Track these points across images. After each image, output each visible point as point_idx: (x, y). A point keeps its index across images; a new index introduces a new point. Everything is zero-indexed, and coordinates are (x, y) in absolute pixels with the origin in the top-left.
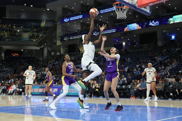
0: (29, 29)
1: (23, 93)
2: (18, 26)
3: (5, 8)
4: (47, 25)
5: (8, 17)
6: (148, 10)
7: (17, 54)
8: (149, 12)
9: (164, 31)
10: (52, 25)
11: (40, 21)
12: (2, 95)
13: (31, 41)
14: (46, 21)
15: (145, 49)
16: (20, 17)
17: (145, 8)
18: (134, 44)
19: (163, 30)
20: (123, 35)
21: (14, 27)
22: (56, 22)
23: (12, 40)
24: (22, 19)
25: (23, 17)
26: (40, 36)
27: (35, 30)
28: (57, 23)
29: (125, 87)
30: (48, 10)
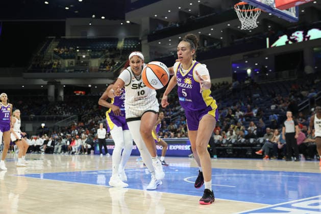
0: (99, 54)
1: (92, 151)
2: (83, 49)
3: (64, 23)
4: (127, 46)
5: (68, 36)
6: (292, 13)
7: (82, 92)
8: (294, 16)
9: (315, 49)
10: (134, 46)
11: (116, 40)
12: (63, 155)
13: (103, 71)
14: (126, 39)
15: (284, 79)
16: (86, 36)
17: (288, 10)
18: (266, 71)
19: (315, 47)
20: (247, 57)
21: (78, 51)
22: (140, 41)
23: (75, 71)
24: (88, 38)
25: (91, 34)
26: (116, 63)
27: (108, 54)
28: (143, 42)
29: (254, 141)
30: (128, 22)
